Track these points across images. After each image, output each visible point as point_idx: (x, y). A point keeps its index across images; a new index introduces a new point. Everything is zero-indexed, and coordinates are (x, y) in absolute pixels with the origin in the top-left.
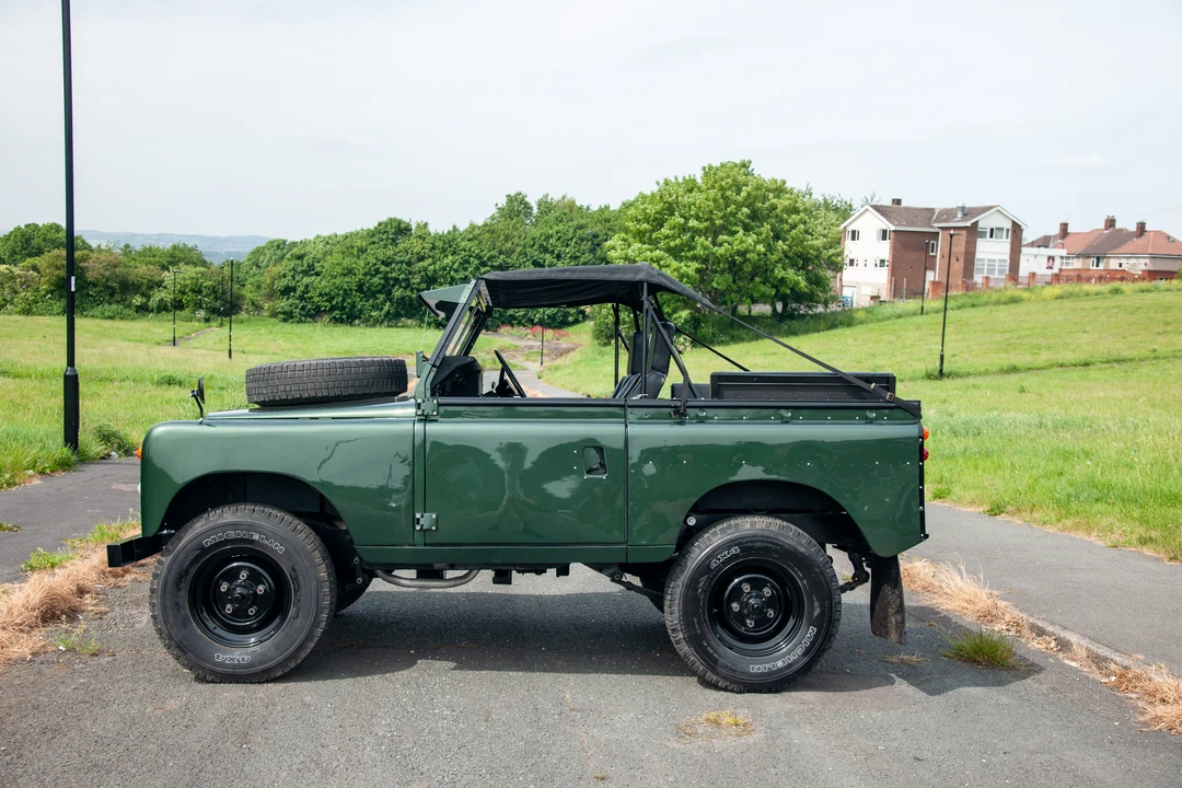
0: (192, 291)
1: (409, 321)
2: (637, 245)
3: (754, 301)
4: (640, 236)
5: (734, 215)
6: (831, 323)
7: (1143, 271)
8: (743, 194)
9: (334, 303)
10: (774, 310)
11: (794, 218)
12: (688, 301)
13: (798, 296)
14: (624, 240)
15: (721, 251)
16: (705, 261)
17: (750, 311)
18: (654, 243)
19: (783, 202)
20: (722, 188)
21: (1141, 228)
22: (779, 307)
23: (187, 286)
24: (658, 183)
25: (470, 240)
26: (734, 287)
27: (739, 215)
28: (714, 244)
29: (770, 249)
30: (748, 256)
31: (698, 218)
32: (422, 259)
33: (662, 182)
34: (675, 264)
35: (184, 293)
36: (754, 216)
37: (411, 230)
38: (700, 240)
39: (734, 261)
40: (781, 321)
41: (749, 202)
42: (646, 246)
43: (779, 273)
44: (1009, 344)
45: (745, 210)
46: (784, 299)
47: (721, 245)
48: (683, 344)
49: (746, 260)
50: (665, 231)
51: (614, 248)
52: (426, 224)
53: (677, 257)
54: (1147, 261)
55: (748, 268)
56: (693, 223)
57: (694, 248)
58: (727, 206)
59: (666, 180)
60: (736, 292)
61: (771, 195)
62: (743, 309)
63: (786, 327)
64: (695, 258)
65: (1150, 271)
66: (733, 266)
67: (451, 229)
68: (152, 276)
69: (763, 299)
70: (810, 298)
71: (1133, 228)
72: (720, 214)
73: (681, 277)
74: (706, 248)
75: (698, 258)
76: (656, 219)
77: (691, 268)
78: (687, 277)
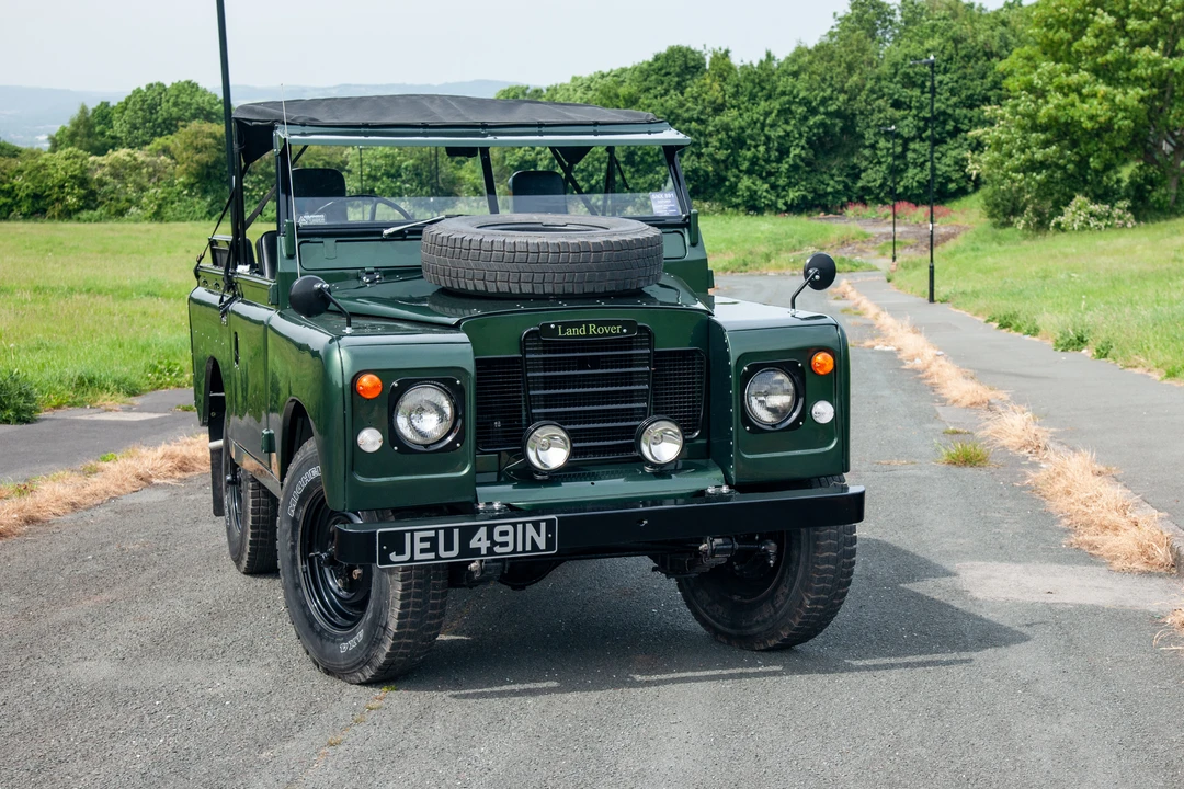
0: (388, 175)
1: (706, 205)
2: (1047, 66)
4: (1053, 51)
9: (593, 182)
14: (1029, 58)
16: (1154, 81)
18: (1073, 60)
23: (377, 168)
25: (795, 74)
32: (719, 109)
34: (1102, 88)
35: (375, 179)
37: (704, 65)
38: (1145, 50)
42: (1060, 66)
48: (1123, 217)
50: (1088, 40)
51: (1011, 73)
52: (727, 52)
53: (1112, 81)
57: (1135, 64)
64: (1138, 81)
67: (764, 58)
68: (330, 156)
73: (1115, 108)
74: (1157, 62)
75: (1144, 80)
76: (1075, 22)
77: (1132, 96)
78: (1125, 110)
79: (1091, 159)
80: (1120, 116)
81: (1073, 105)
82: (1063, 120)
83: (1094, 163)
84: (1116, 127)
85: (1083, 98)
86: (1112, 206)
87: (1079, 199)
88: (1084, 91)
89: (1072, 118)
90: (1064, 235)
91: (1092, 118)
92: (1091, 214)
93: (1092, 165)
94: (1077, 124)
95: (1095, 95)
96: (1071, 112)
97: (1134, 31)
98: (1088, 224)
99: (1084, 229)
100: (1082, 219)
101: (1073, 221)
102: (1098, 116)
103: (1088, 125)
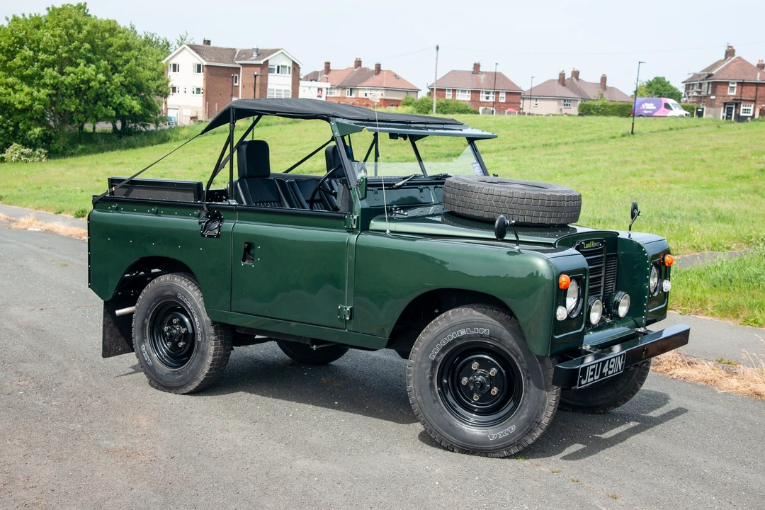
3: (98, 120)
5: (77, 48)
6: (163, 138)
7: (380, 99)
8: (85, 32)
10: (115, 128)
11: (127, 55)
12: (41, 121)
13: (135, 117)
15: (68, 80)
16: (54, 87)
17: (94, 128)
19: (117, 41)
20: (66, 27)
21: (378, 67)
22: (119, 125)
24: (7, 19)
26: (81, 108)
27: (82, 50)
28: (62, 73)
29: (109, 79)
30: (91, 84)
31: (45, 51)
33: (11, 18)
34: (26, 89)
36: (94, 50)
38: (49, 71)
39: (80, 88)
40: (120, 137)
41: (89, 39)
43: (117, 99)
44: (295, 154)
45: (87, 46)
46: (123, 119)
47: (69, 75)
48: (39, 156)
49: (90, 88)
53: (30, 84)
54: (383, 92)
55: (91, 95)
56: (42, 56)
57: (43, 77)
58: (71, 42)
59: (14, 16)
60: (82, 113)
61: (107, 35)
62: (88, 127)
63: (125, 142)
64: (45, 86)
65: (385, 100)
66: (79, 91)
69: (106, 118)
70: (142, 118)
71: (373, 68)
72: (66, 48)
73: (34, 99)
74: (55, 78)
75: (48, 86)
76: (8, 51)
77: (43, 93)
78: (40, 100)
79: (20, 125)
80: (36, 104)
81: (10, 94)
82: (4, 102)
83: (21, 126)
84: (34, 109)
85: (15, 91)
86: (34, 150)
87: (15, 145)
88: (16, 87)
89: (9, 102)
90: (6, 164)
91: (20, 103)
92: (22, 153)
93: (21, 128)
94: (13, 105)
95: (22, 90)
96: (9, 98)
97: (43, 60)
98: (20, 158)
99: (18, 161)
100: (17, 156)
101: (12, 157)
102: (25, 102)
103: (20, 107)
